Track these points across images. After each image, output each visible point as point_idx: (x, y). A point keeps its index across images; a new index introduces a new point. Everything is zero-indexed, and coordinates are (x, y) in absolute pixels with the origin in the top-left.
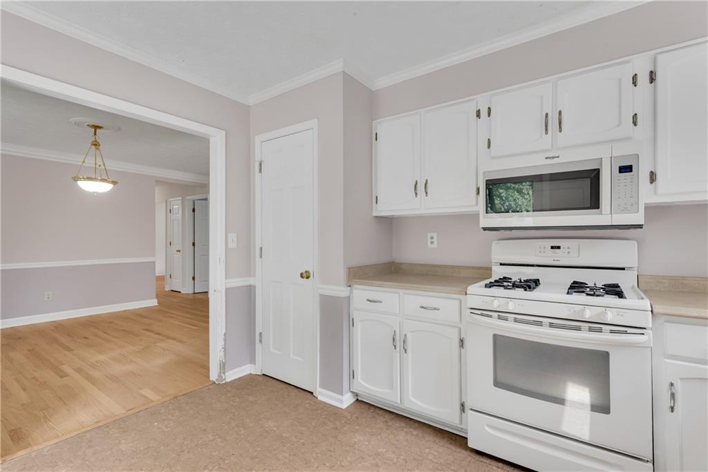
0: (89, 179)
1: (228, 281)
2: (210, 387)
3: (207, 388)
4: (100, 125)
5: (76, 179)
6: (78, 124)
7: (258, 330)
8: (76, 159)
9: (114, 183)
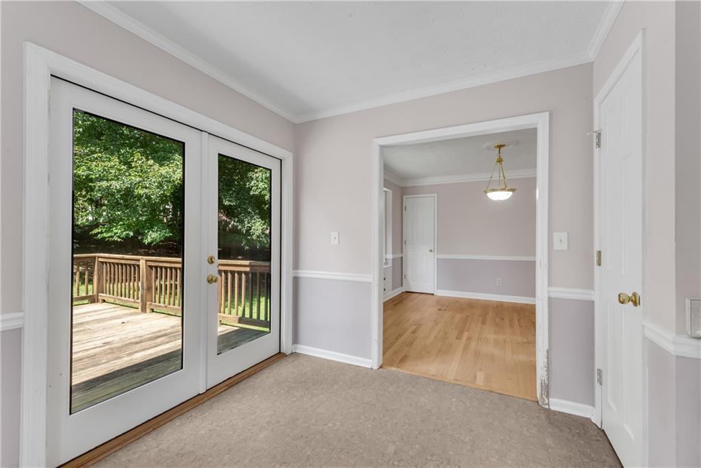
0: (493, 190)
1: (552, 289)
2: (528, 403)
3: (524, 401)
4: (502, 144)
5: (486, 192)
6: (488, 148)
7: (597, 366)
8: (484, 177)
9: (513, 190)
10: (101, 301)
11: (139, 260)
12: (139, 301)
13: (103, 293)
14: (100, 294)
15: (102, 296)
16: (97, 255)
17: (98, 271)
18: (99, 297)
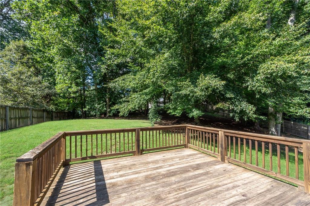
10: (189, 147)
11: (218, 131)
12: (220, 154)
13: (189, 143)
14: (188, 144)
15: (190, 145)
16: (187, 125)
17: (187, 132)
18: (188, 146)
